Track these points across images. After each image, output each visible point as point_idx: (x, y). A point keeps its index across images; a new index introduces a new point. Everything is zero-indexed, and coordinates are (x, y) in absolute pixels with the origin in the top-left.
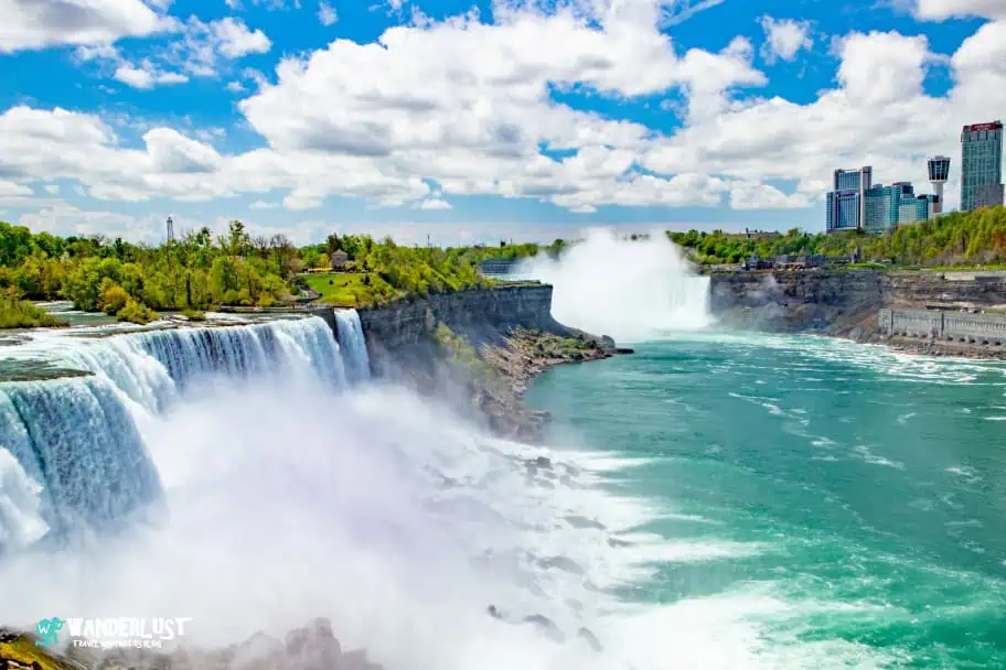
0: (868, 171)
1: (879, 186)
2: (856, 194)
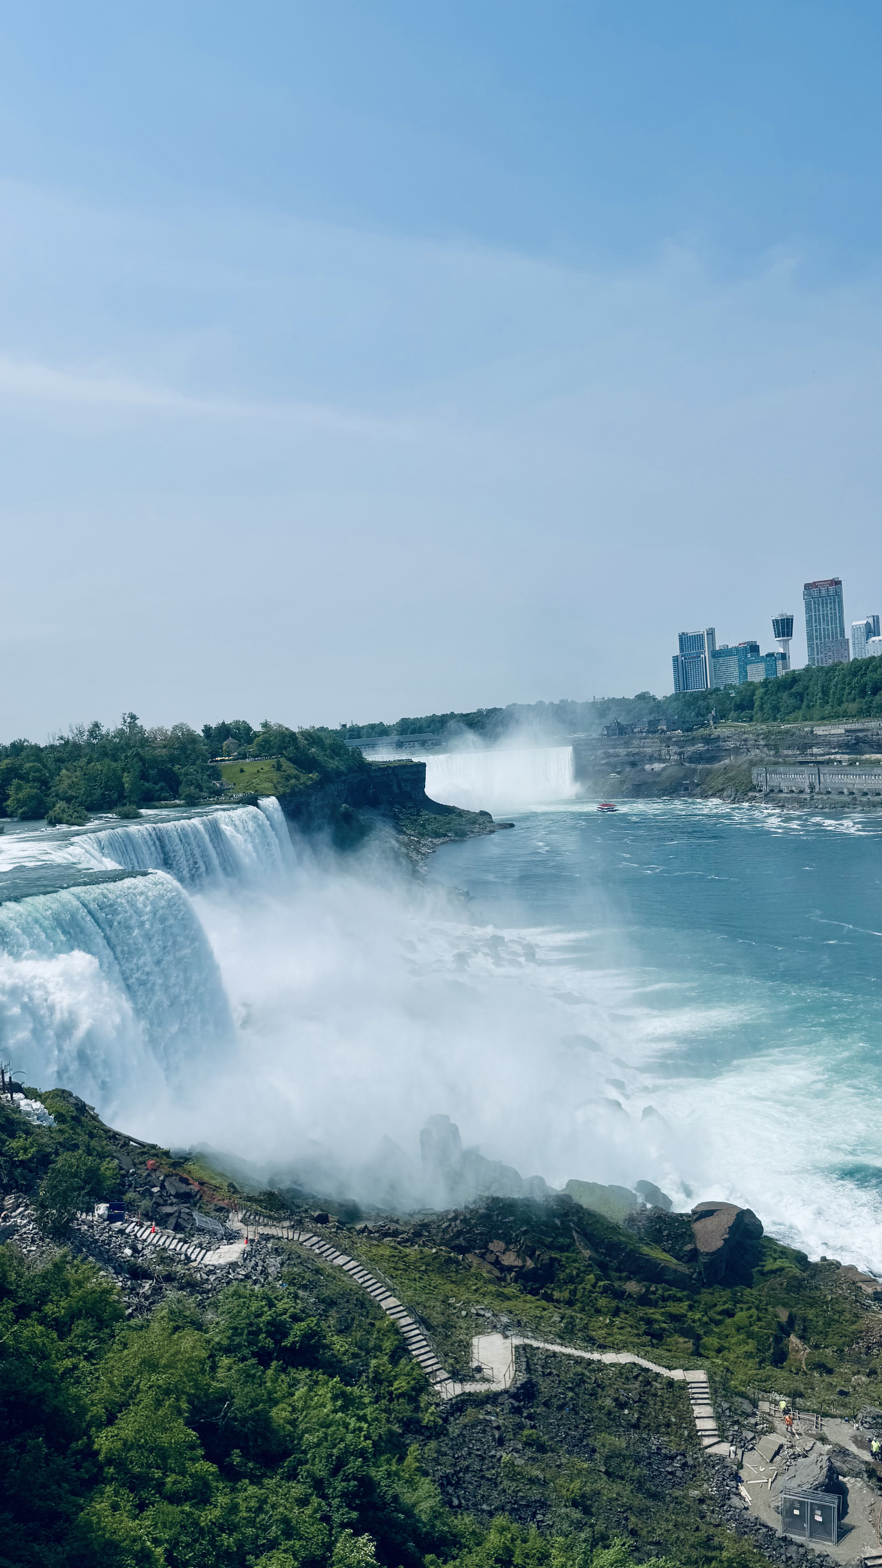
0: (711, 633)
1: (724, 648)
2: (702, 656)
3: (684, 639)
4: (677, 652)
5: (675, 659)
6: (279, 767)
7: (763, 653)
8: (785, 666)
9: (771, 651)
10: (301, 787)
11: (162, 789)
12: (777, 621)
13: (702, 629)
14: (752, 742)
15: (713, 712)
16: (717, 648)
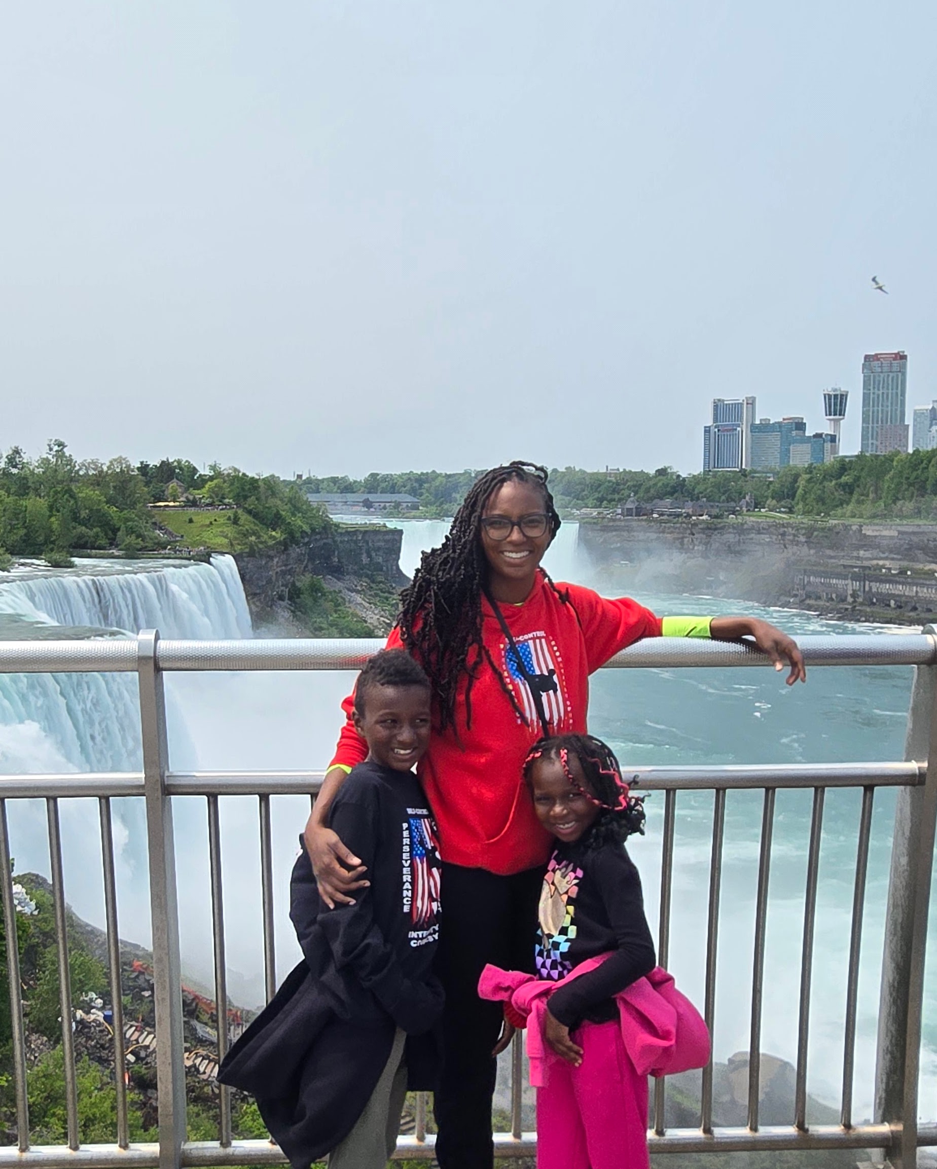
0: (752, 402)
1: (765, 422)
2: (739, 429)
3: (719, 408)
4: (710, 423)
5: (707, 430)
6: (235, 521)
7: (809, 433)
8: (834, 450)
9: (820, 432)
10: (261, 546)
11: (97, 536)
12: (830, 396)
13: (741, 397)
14: (791, 537)
15: (747, 498)
16: (757, 422)
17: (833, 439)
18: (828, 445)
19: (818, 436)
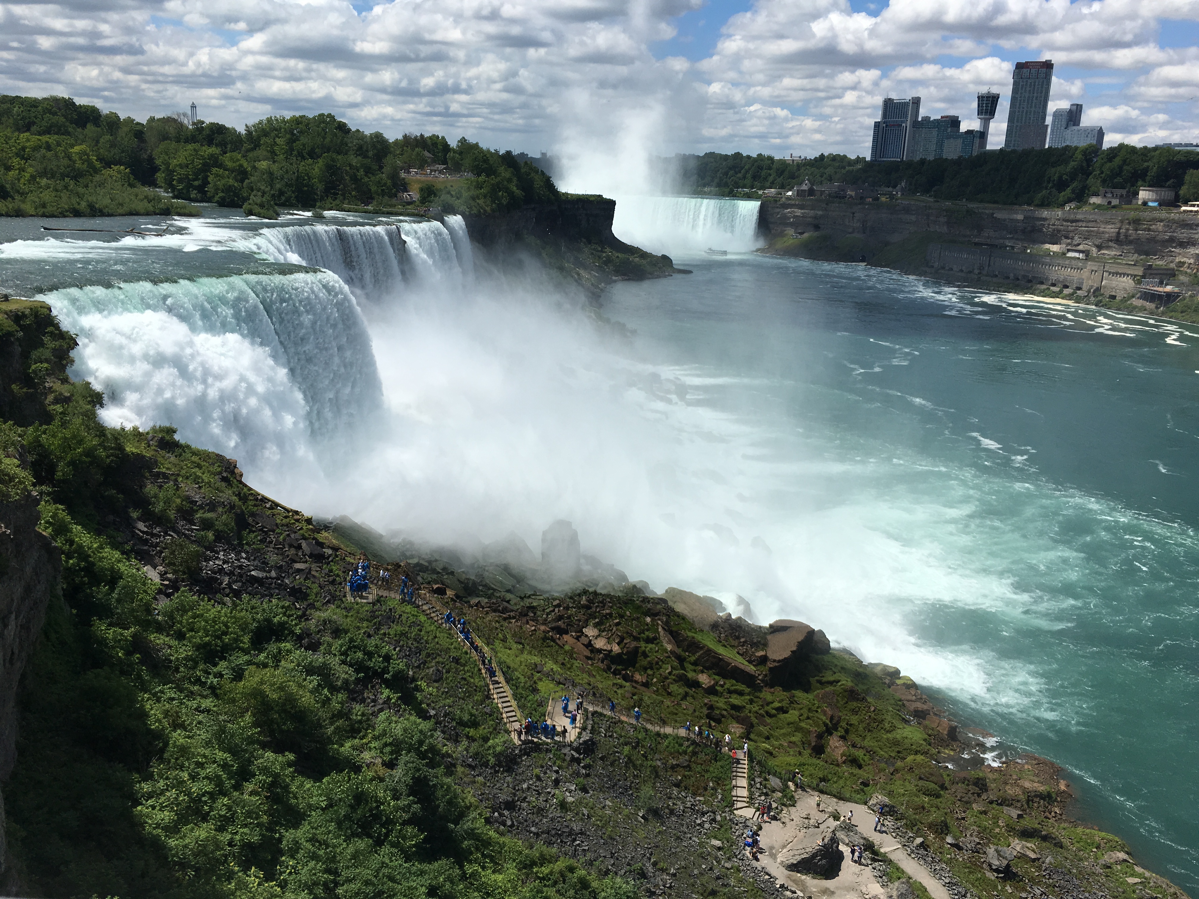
0: (917, 102)
1: (926, 119)
2: (904, 125)
3: (889, 105)
4: (880, 118)
5: (877, 125)
7: (962, 129)
8: (982, 145)
9: (971, 129)
12: (983, 97)
13: (908, 97)
15: (903, 184)
16: (920, 119)
17: (982, 135)
18: (977, 141)
19: (969, 132)
